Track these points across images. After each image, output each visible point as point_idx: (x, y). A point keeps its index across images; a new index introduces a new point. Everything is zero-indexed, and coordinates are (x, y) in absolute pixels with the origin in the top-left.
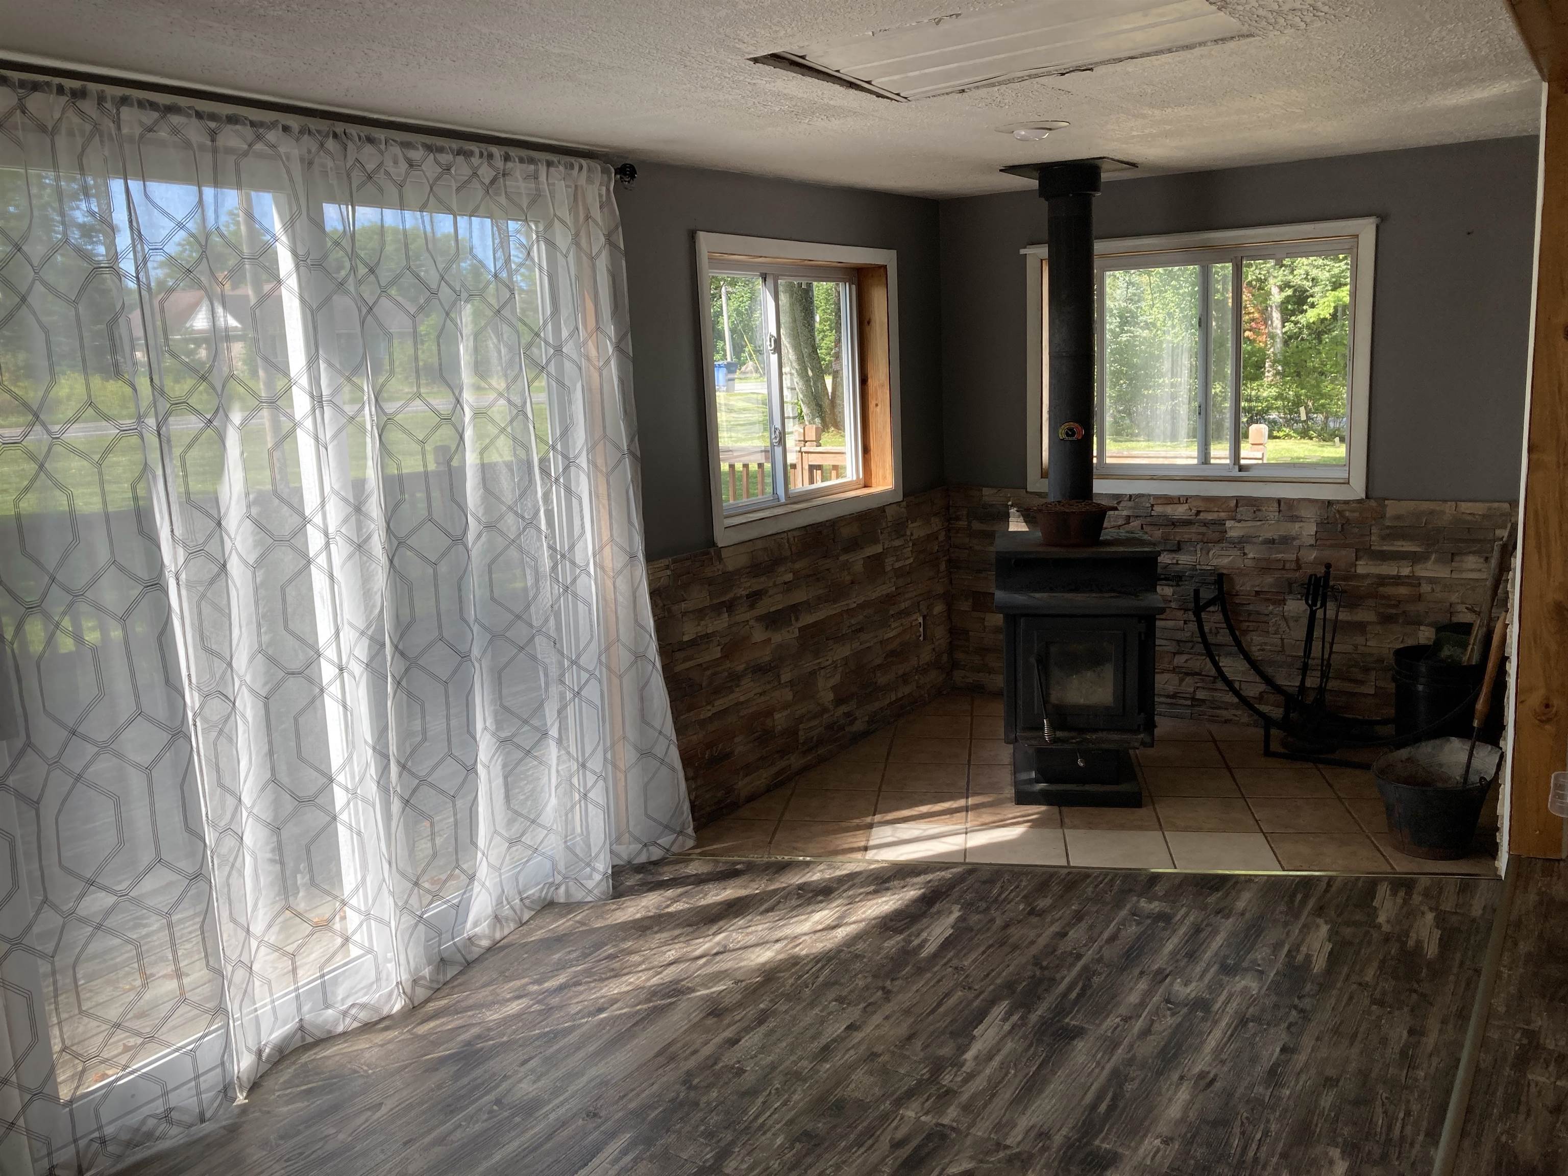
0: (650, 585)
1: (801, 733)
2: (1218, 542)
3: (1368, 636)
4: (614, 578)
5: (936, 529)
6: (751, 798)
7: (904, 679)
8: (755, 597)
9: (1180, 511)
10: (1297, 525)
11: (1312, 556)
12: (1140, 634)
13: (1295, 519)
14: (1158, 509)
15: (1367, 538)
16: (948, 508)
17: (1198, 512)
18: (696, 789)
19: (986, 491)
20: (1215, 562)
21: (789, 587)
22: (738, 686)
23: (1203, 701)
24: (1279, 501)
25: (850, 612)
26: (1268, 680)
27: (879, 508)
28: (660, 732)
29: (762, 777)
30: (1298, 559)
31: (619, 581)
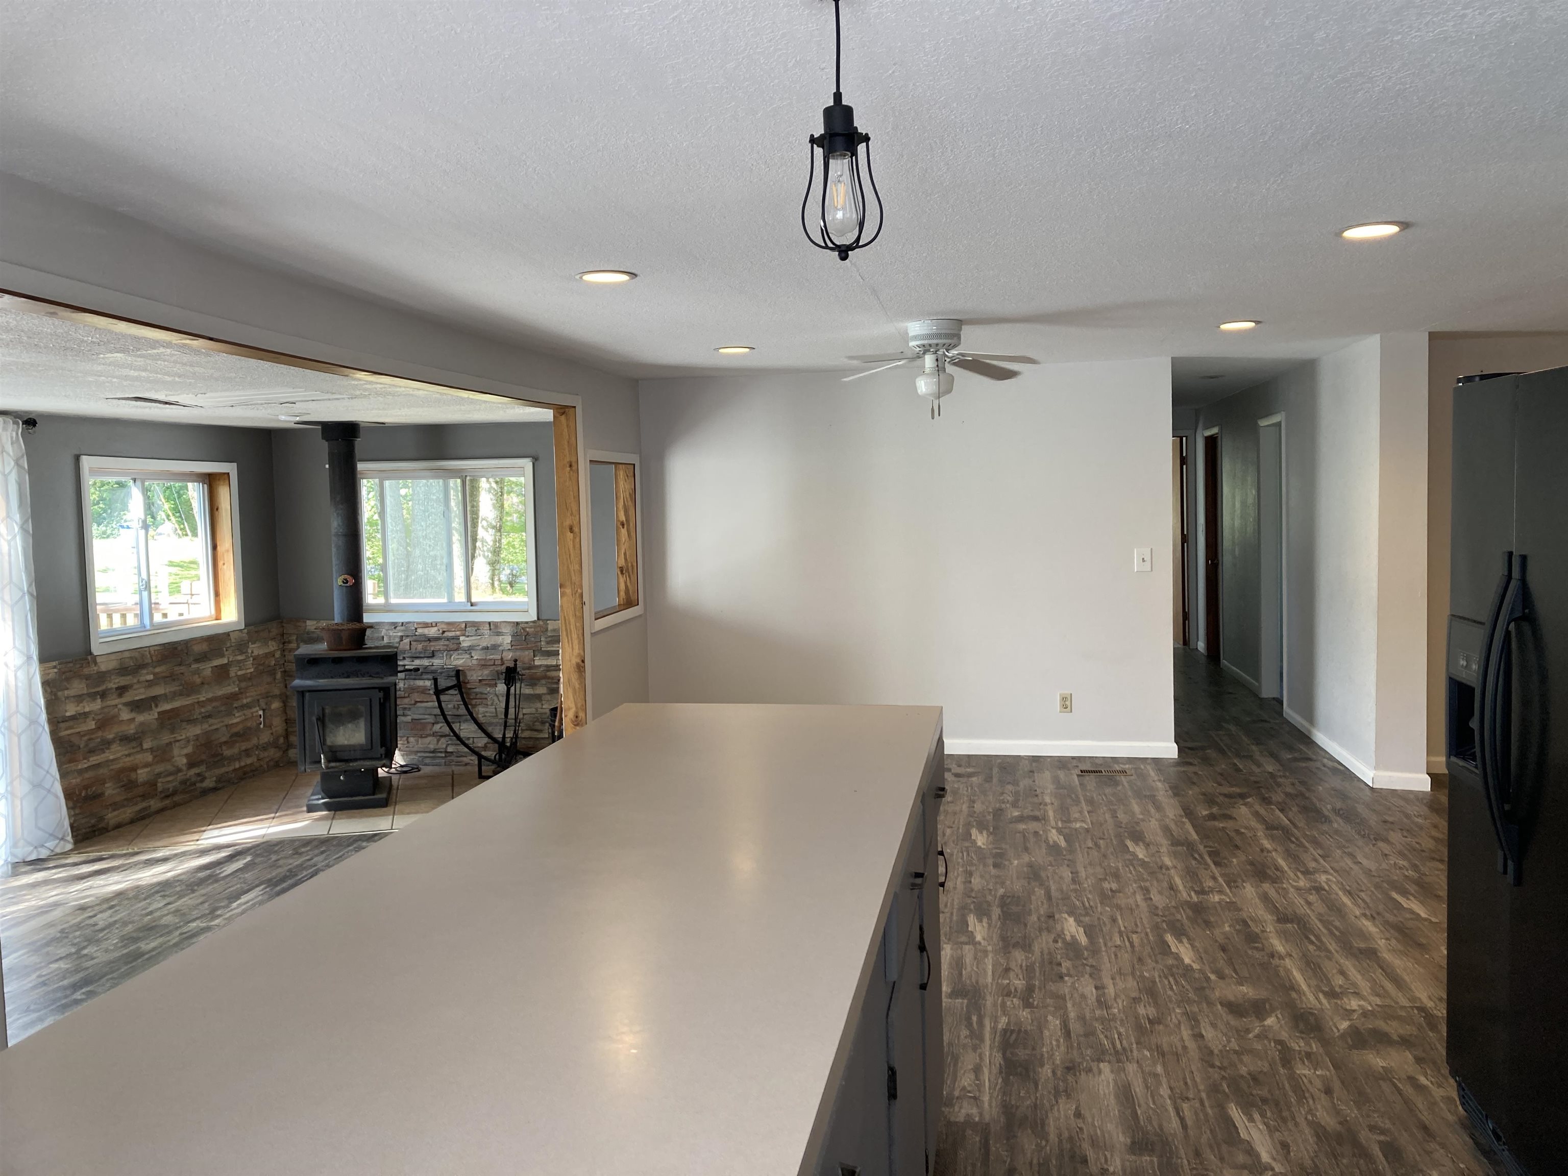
0: (42, 676)
1: (159, 785)
2: (456, 650)
3: (544, 702)
4: (16, 672)
5: (273, 649)
6: (118, 826)
7: (247, 753)
8: (122, 690)
9: (432, 632)
10: (501, 637)
11: (509, 656)
12: (380, 699)
13: (499, 634)
14: (420, 631)
15: (539, 644)
16: (283, 635)
17: (444, 632)
18: (75, 815)
19: (309, 623)
20: (455, 663)
21: (150, 684)
22: (108, 749)
23: (452, 752)
24: (490, 623)
25: (201, 704)
26: (489, 735)
27: (225, 633)
28: (48, 772)
29: (128, 812)
30: (502, 659)
31: (19, 674)
